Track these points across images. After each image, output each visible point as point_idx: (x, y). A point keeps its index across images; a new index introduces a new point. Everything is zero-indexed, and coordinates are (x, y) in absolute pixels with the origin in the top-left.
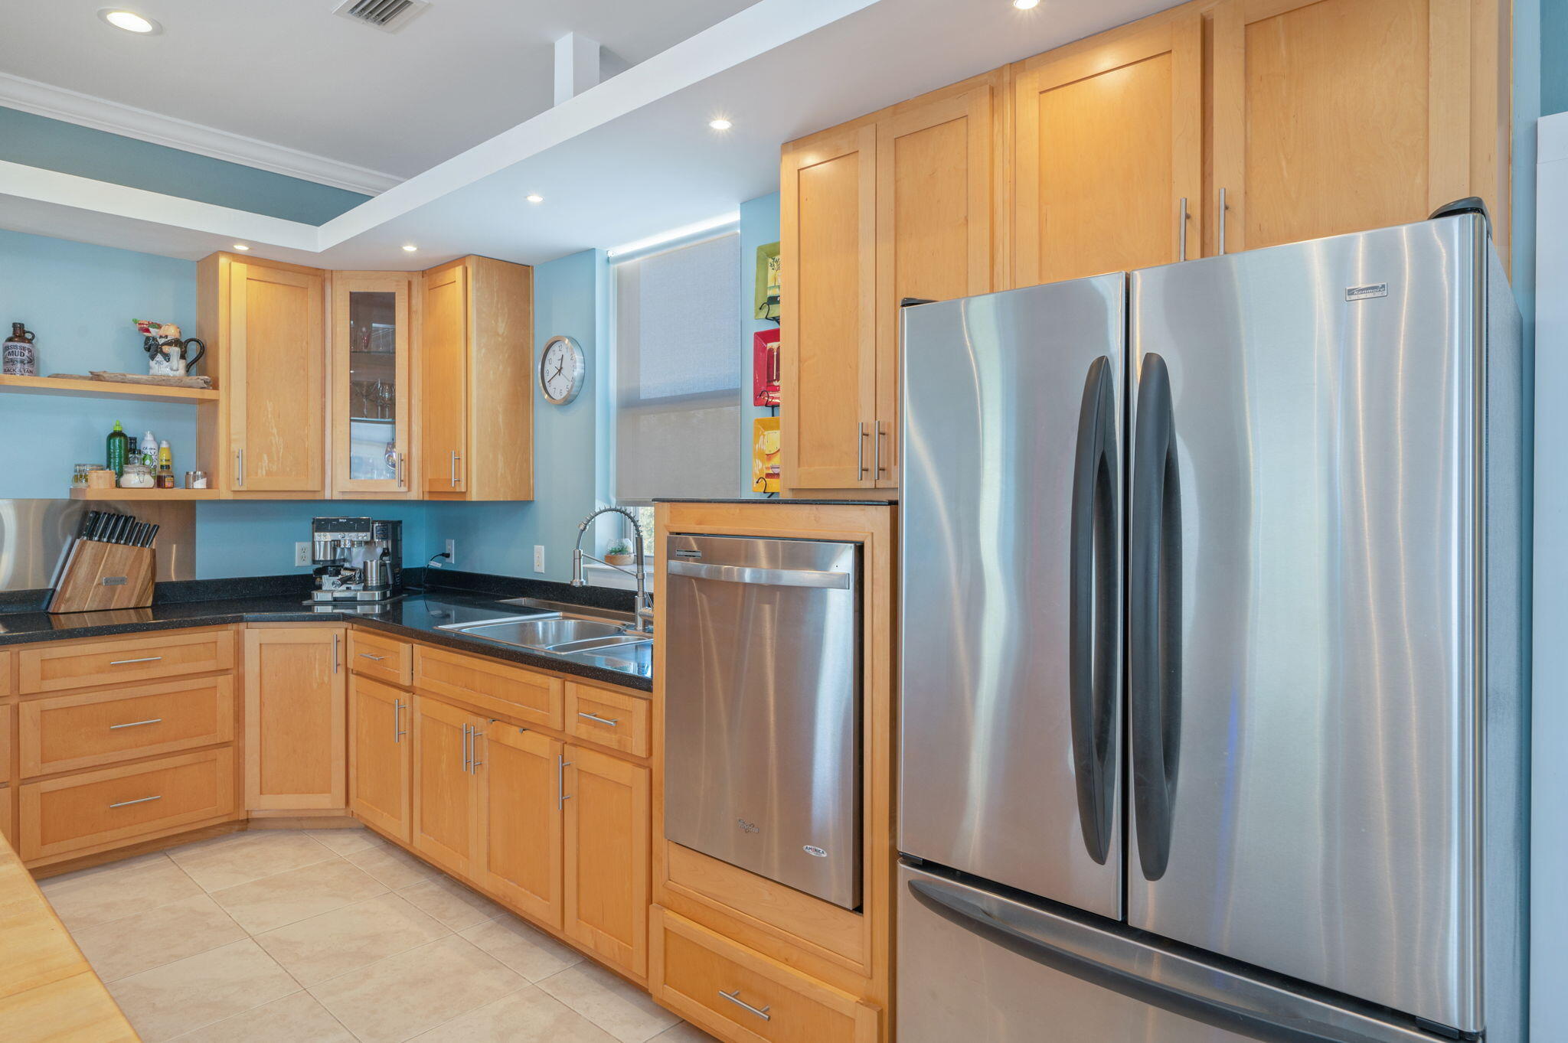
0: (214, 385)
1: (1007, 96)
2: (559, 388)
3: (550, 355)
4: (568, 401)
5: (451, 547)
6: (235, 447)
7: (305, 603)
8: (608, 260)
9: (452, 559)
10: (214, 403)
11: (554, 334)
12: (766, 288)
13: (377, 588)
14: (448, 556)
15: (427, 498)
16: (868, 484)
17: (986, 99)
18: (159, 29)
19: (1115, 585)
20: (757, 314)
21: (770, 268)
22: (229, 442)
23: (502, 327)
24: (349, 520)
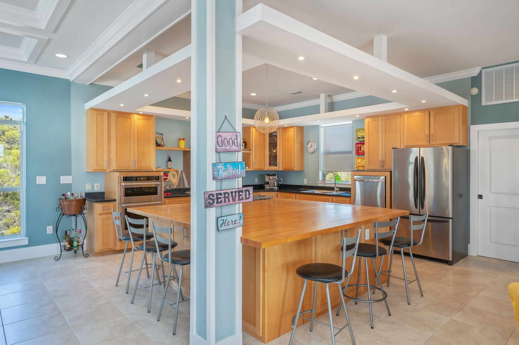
0: (250, 150)
1: (403, 116)
2: (311, 150)
3: (309, 144)
4: (313, 153)
5: (281, 179)
6: (253, 161)
7: (264, 189)
8: (321, 127)
9: (282, 182)
10: (250, 154)
11: (309, 140)
12: (357, 136)
13: (277, 187)
14: (281, 181)
15: (283, 170)
16: (380, 168)
17: (399, 116)
18: (257, 95)
19: (418, 180)
20: (356, 140)
21: (358, 133)
22: (252, 160)
23: (299, 139)
24: (272, 174)
